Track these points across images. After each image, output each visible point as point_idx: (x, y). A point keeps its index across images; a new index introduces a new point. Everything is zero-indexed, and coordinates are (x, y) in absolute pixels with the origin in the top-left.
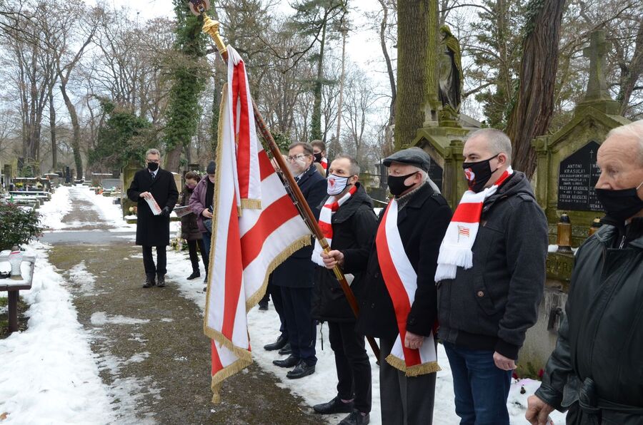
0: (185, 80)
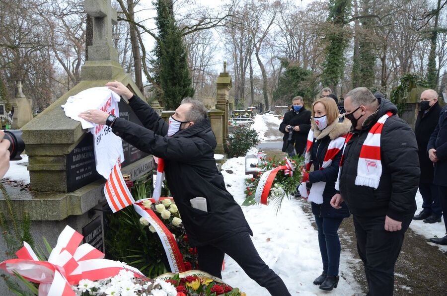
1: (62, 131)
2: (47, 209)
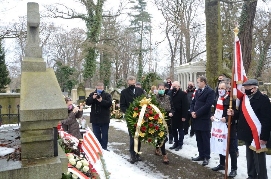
0: (91, 52)
1: (59, 109)
2: (50, 171)
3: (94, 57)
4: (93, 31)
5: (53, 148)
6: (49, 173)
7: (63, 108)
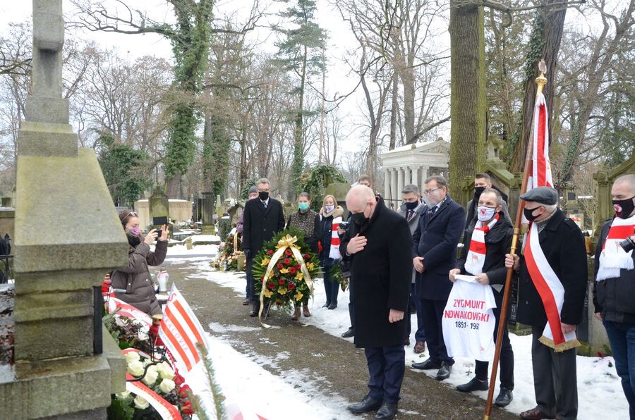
0: (183, 114)
1: (106, 245)
2: (83, 388)
3: (189, 126)
4: (188, 66)
5: (91, 334)
6: (81, 393)
7: (117, 241)
